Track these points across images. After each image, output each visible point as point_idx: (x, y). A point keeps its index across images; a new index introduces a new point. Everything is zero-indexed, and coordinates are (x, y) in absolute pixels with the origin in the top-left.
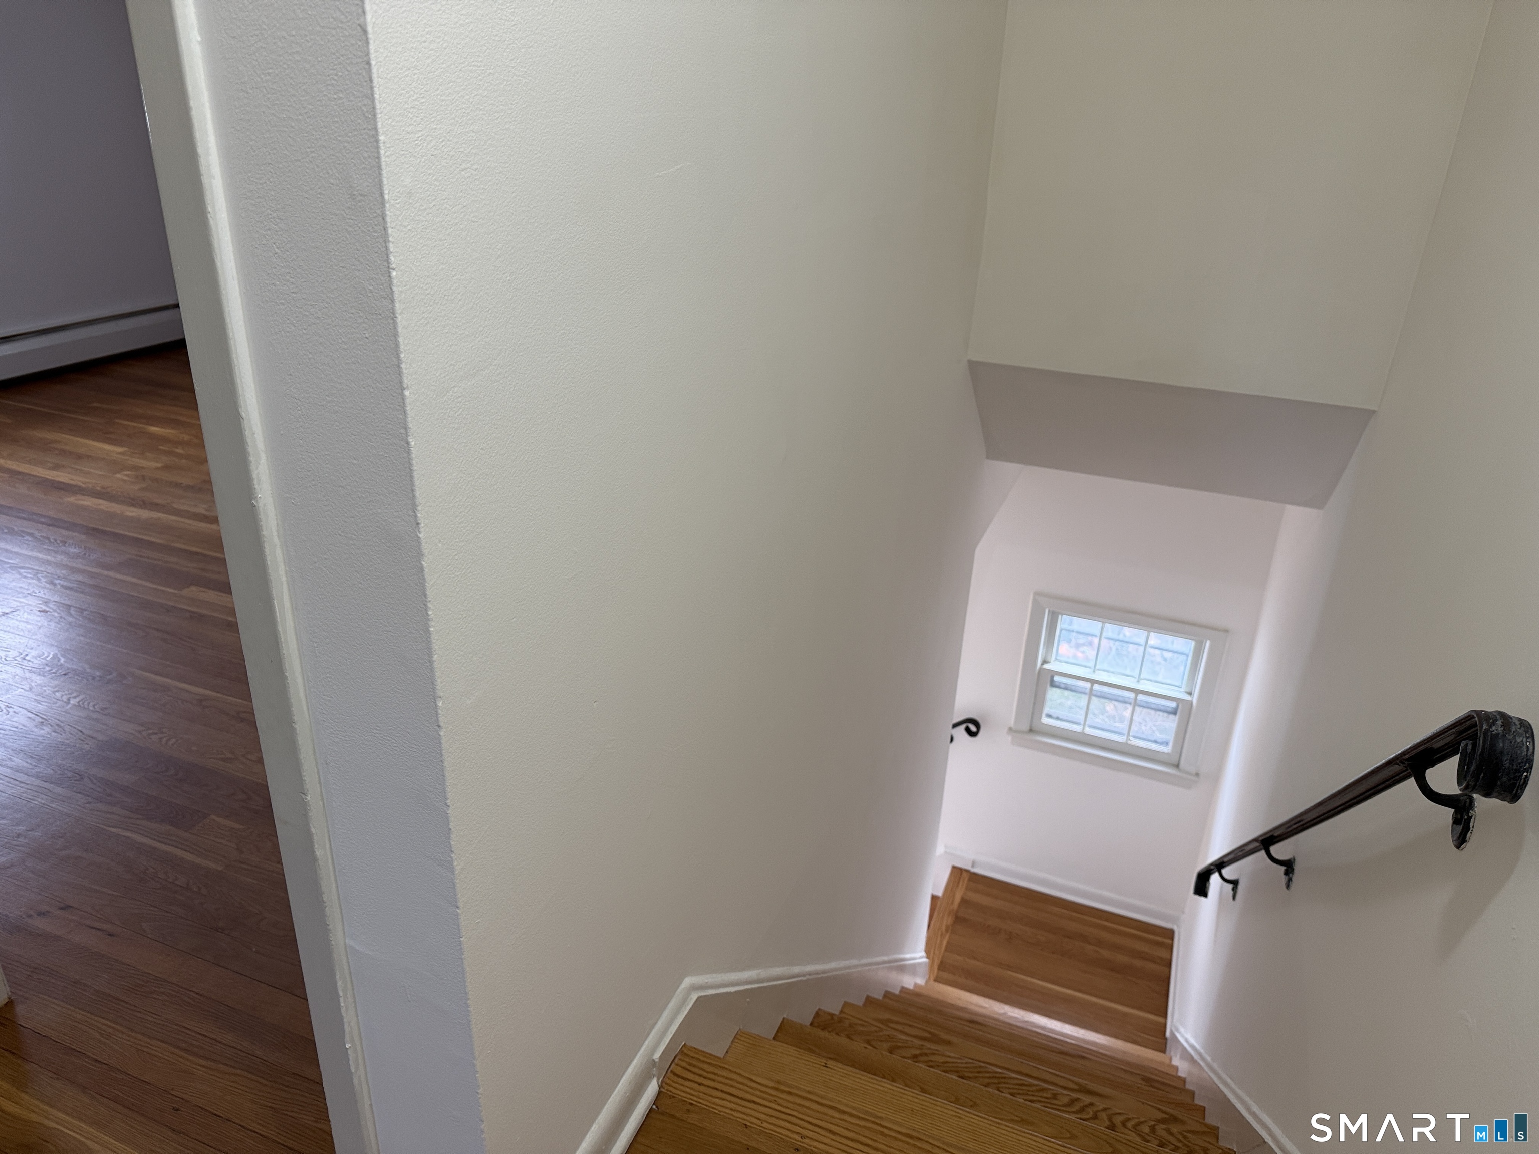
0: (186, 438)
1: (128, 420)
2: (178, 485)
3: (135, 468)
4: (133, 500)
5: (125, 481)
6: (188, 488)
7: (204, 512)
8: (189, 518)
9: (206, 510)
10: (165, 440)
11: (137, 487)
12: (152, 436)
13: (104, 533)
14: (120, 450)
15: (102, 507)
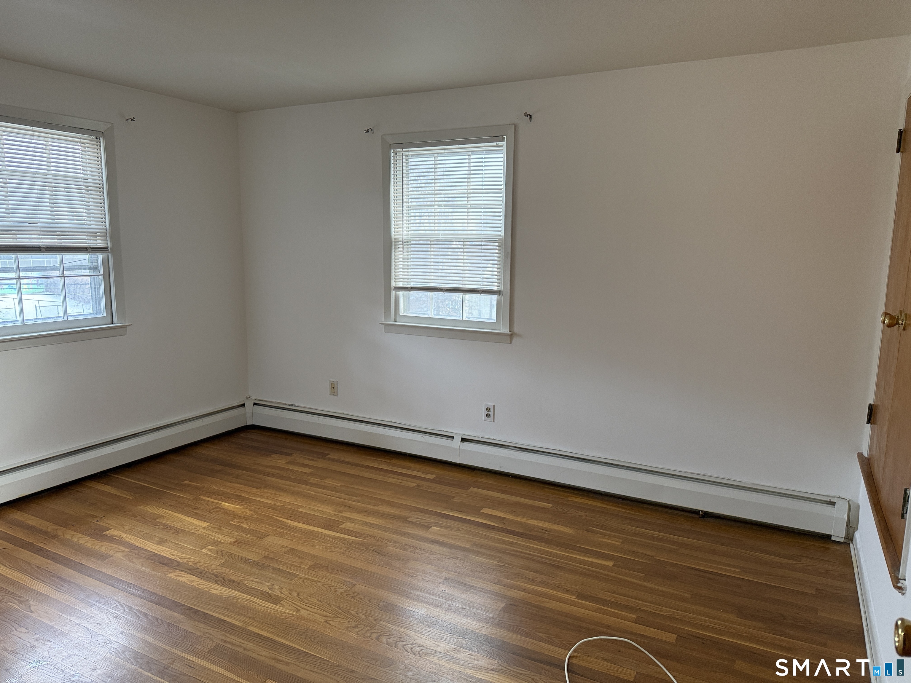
0: (248, 513)
1: (208, 497)
2: (247, 561)
3: (216, 543)
4: (216, 576)
5: (209, 556)
6: (255, 564)
7: (267, 590)
8: (257, 597)
9: (270, 589)
10: (234, 515)
11: (217, 563)
12: (226, 512)
13: (196, 612)
14: (205, 524)
15: (194, 584)
